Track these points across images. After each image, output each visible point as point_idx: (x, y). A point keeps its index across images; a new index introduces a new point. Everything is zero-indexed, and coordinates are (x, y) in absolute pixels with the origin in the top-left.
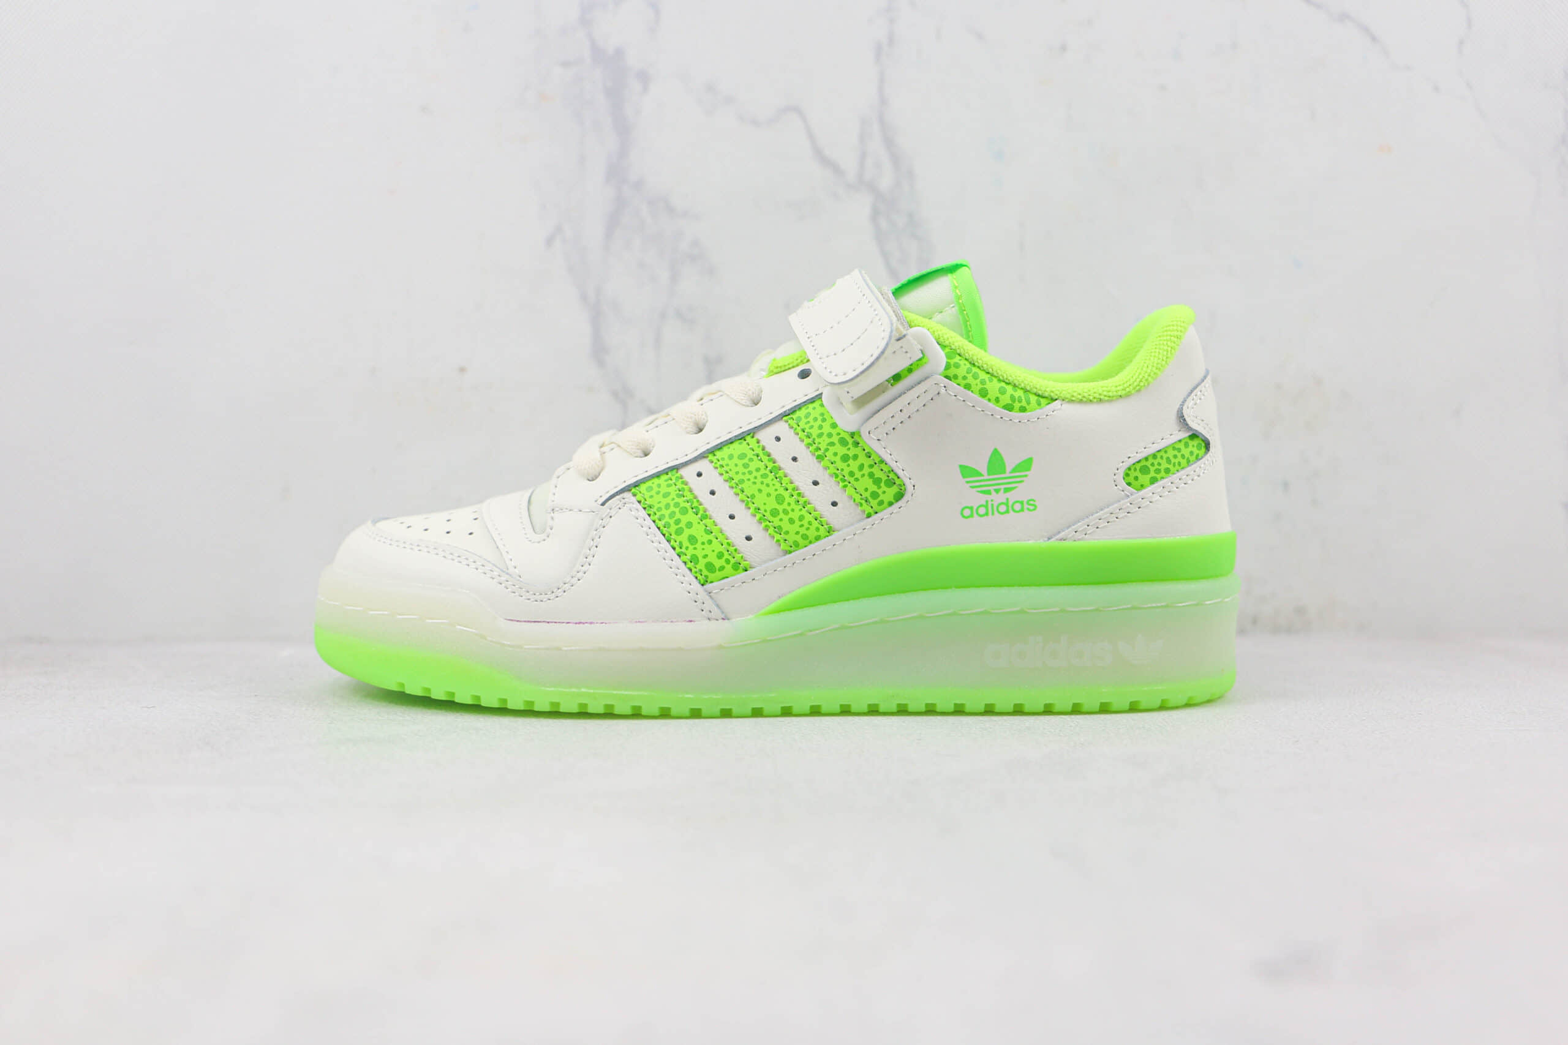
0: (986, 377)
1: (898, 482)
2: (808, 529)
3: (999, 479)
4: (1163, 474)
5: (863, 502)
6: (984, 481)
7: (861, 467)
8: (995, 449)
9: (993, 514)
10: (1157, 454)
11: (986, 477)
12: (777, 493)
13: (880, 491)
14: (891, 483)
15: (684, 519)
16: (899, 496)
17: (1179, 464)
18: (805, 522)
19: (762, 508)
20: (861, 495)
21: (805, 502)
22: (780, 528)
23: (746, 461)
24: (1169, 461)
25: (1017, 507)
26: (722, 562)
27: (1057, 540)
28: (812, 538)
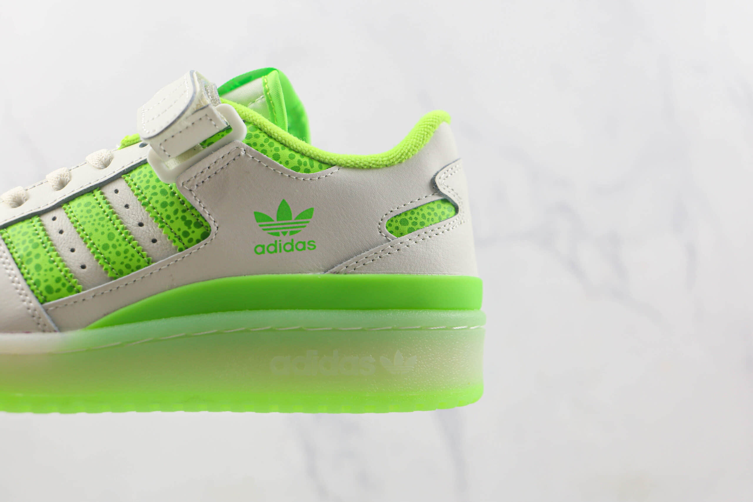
0: (280, 146)
1: (205, 224)
2: (131, 260)
3: (285, 224)
4: (418, 226)
5: (177, 239)
6: (274, 225)
7: (176, 212)
8: (284, 200)
9: (280, 251)
10: (414, 210)
11: (275, 222)
12: (110, 231)
13: (190, 231)
14: (199, 225)
15: (35, 252)
16: (205, 235)
17: (432, 220)
18: (129, 255)
19: (97, 243)
20: (175, 234)
21: (131, 239)
22: (109, 259)
23: (89, 208)
24: (424, 216)
25: (300, 246)
26: (59, 285)
27: (331, 273)
28: (133, 267)
